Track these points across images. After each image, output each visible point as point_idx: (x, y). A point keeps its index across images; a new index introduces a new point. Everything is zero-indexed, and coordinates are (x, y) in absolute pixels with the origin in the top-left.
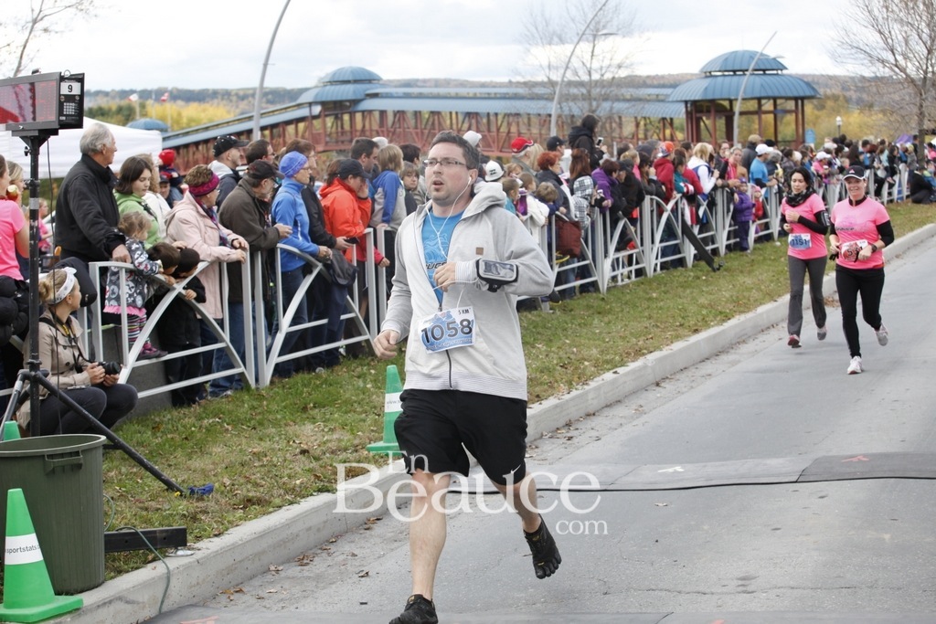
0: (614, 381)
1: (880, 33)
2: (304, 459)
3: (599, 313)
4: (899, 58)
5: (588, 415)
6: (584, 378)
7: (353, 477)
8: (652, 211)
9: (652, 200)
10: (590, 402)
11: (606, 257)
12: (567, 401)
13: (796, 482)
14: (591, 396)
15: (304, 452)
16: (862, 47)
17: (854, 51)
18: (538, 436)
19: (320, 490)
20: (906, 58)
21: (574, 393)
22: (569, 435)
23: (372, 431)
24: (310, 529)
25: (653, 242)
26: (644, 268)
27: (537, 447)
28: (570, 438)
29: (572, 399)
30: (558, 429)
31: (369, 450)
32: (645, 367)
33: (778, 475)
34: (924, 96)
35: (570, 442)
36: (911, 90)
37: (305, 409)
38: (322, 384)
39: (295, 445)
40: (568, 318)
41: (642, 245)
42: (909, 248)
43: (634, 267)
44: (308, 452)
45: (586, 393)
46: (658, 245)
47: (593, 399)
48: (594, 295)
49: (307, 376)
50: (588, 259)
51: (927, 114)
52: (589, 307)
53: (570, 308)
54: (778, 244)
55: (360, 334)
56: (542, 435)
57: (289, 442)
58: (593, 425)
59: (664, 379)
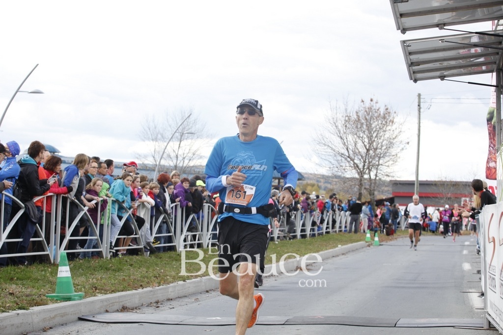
0: (183, 285)
1: (341, 138)
2: (10, 297)
3: (176, 260)
4: (351, 152)
5: (169, 300)
6: (167, 282)
7: (38, 306)
8: (208, 212)
9: (209, 206)
10: (169, 293)
11: (181, 234)
12: (157, 290)
13: (283, 324)
14: (170, 290)
15: (11, 294)
16: (330, 146)
17: (326, 147)
18: (141, 305)
19: (20, 308)
20: (354, 153)
21: (161, 287)
22: (158, 306)
23: (49, 290)
24: (13, 325)
25: (208, 231)
26: (202, 243)
27: (139, 309)
29: (160, 289)
30: (151, 303)
31: (47, 297)
32: (201, 281)
33: (274, 321)
35: (157, 308)
37: (12, 279)
38: (22, 272)
39: (6, 291)
40: (159, 260)
41: (202, 231)
42: (349, 251)
43: (197, 242)
44: (13, 294)
45: (169, 288)
46: (210, 232)
47: (171, 292)
48: (174, 253)
49: (13, 268)
50: (172, 233)
52: (170, 257)
53: (160, 257)
55: (44, 251)
56: (142, 305)
57: (2, 290)
58: (171, 303)
59: (211, 290)
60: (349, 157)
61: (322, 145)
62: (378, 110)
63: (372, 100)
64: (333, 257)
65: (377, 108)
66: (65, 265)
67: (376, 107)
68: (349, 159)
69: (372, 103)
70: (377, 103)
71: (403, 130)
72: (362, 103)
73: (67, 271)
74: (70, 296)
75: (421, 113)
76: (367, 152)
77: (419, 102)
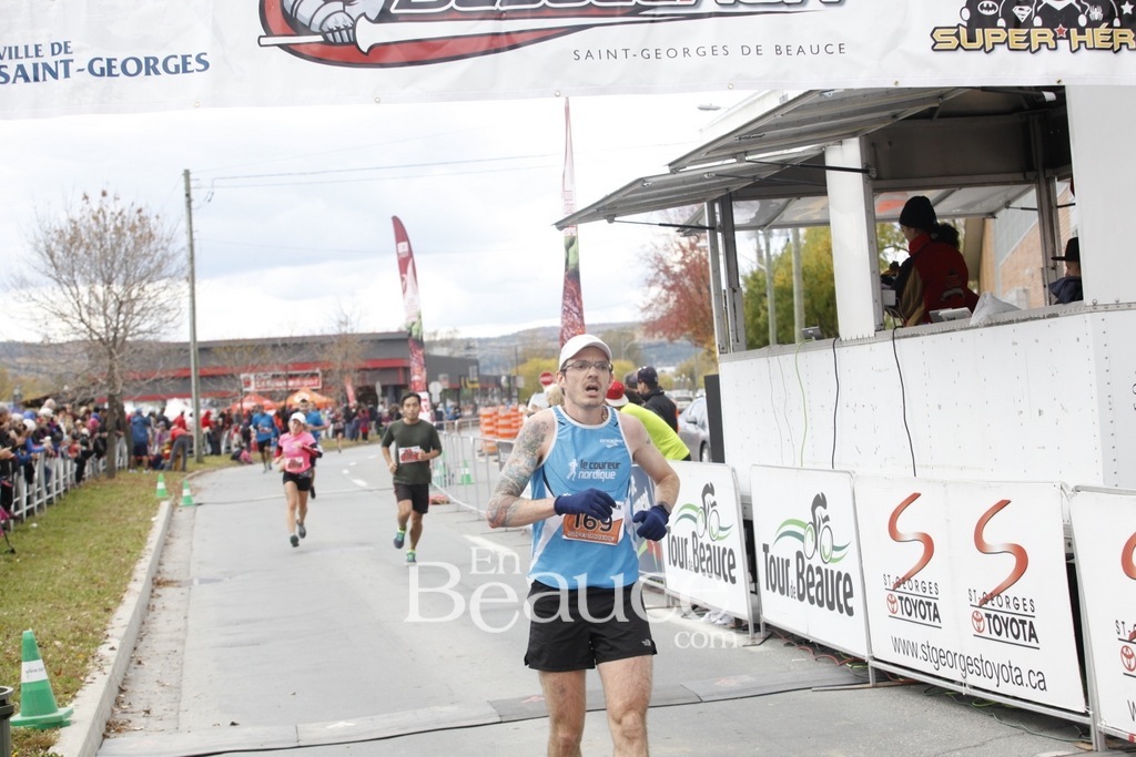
0: (119, 657)
5: (124, 692)
13: (501, 722)
14: (116, 671)
27: (130, 722)
28: (148, 712)
30: (117, 704)
34: (117, 357)
35: (152, 714)
36: (102, 349)
51: (117, 376)
54: (35, 525)
58: (145, 700)
59: (134, 658)
60: (82, 320)
61: (23, 300)
62: (120, 214)
63: (104, 194)
64: (166, 545)
65: (119, 211)
66: (35, 658)
67: (113, 208)
68: (83, 326)
69: (105, 199)
70: (116, 199)
71: (170, 253)
72: (85, 201)
73: (41, 670)
74: (61, 717)
75: (193, 212)
76: (119, 308)
77: (188, 188)
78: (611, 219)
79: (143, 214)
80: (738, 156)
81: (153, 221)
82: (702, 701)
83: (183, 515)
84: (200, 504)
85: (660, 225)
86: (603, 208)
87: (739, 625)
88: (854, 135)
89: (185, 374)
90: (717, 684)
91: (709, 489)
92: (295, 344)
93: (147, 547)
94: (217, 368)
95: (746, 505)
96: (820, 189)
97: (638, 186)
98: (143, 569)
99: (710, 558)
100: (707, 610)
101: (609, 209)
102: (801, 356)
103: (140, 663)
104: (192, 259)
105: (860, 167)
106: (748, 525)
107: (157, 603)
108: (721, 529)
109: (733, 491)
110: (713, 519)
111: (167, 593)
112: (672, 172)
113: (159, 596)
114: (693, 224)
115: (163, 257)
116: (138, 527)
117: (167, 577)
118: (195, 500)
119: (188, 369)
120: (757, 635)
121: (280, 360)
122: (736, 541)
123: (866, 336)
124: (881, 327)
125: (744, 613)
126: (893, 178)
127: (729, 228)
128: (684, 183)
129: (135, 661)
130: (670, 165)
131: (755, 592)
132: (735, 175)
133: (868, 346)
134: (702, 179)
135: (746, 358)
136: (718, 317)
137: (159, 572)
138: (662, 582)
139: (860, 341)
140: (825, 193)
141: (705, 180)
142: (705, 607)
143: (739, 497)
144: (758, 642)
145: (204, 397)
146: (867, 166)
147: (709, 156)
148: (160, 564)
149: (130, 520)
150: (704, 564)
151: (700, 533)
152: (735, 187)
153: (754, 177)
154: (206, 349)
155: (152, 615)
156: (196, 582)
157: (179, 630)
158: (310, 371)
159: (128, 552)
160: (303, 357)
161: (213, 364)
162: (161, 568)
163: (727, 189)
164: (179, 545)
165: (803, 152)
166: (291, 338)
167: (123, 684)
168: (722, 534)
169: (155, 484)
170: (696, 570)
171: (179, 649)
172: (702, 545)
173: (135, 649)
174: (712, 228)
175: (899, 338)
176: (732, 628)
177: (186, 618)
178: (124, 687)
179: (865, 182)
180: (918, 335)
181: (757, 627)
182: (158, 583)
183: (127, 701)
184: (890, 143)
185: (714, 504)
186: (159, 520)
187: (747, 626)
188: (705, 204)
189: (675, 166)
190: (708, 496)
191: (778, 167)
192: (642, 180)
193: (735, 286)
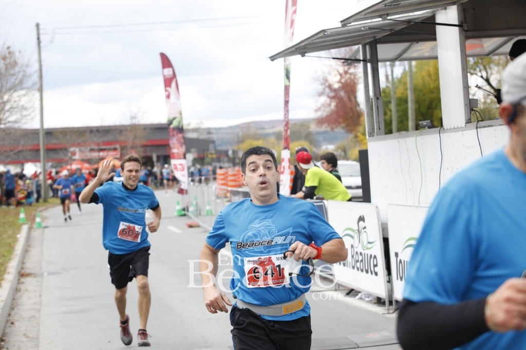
64: (26, 251)
77: (38, 34)
78: (303, 55)
79: (11, 50)
80: (383, 16)
81: (17, 54)
82: (359, 347)
83: (36, 233)
84: (46, 227)
85: (333, 58)
86: (300, 48)
87: (379, 301)
88: (454, 4)
89: (37, 148)
90: (368, 336)
91: (361, 219)
92: (104, 130)
93: (15, 253)
94: (55, 144)
95: (384, 229)
96: (432, 37)
97: (321, 35)
98: (12, 267)
99: (362, 261)
100: (359, 292)
101: (302, 49)
102: (419, 138)
103: (12, 323)
104: (41, 77)
105: (457, 23)
106: (386, 241)
107: (22, 287)
108: (369, 243)
109: (377, 220)
110: (364, 236)
111: (28, 281)
112: (344, 26)
113: (23, 283)
114: (353, 58)
115: (24, 76)
116: (9, 241)
117: (28, 271)
118: (44, 225)
119: (38, 145)
120: (391, 307)
121: (95, 139)
122: (378, 251)
123: (460, 126)
124: (469, 121)
125: (383, 294)
126: (476, 30)
127: (374, 61)
128: (349, 32)
129: (10, 322)
130: (341, 22)
131: (389, 281)
132: (380, 28)
133: (461, 132)
134: (359, 30)
135: (385, 139)
136: (368, 115)
137: (22, 268)
138: (332, 275)
139: (456, 129)
140: (435, 39)
141: (362, 31)
142: (359, 290)
143: (380, 224)
144: (391, 311)
145: (48, 162)
146: (462, 22)
147: (366, 16)
148: (23, 263)
149: (4, 236)
150: (358, 264)
151: (356, 244)
152: (379, 36)
153: (391, 30)
154: (49, 133)
155: (19, 294)
156: (46, 274)
157: (36, 303)
158: (113, 147)
159: (3, 256)
160: (109, 138)
161: (54, 142)
162: (24, 266)
163: (374, 37)
164: (34, 252)
165: (422, 14)
166: (102, 127)
167: (3, 336)
168: (369, 246)
169: (18, 214)
170: (353, 268)
171: (37, 315)
172: (357, 253)
173: (9, 315)
174: (365, 61)
175: (480, 127)
176: (375, 303)
177: (40, 296)
178: (4, 338)
179: (460, 33)
180: (492, 126)
181: (391, 303)
182: (22, 275)
183: (6, 346)
184: (474, 9)
185: (365, 228)
186: (22, 236)
187: (385, 302)
188: (360, 46)
189: (345, 22)
190: (361, 223)
191: (406, 23)
192: (324, 31)
193: (378, 96)
